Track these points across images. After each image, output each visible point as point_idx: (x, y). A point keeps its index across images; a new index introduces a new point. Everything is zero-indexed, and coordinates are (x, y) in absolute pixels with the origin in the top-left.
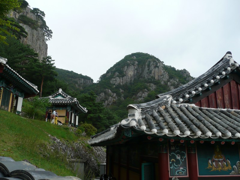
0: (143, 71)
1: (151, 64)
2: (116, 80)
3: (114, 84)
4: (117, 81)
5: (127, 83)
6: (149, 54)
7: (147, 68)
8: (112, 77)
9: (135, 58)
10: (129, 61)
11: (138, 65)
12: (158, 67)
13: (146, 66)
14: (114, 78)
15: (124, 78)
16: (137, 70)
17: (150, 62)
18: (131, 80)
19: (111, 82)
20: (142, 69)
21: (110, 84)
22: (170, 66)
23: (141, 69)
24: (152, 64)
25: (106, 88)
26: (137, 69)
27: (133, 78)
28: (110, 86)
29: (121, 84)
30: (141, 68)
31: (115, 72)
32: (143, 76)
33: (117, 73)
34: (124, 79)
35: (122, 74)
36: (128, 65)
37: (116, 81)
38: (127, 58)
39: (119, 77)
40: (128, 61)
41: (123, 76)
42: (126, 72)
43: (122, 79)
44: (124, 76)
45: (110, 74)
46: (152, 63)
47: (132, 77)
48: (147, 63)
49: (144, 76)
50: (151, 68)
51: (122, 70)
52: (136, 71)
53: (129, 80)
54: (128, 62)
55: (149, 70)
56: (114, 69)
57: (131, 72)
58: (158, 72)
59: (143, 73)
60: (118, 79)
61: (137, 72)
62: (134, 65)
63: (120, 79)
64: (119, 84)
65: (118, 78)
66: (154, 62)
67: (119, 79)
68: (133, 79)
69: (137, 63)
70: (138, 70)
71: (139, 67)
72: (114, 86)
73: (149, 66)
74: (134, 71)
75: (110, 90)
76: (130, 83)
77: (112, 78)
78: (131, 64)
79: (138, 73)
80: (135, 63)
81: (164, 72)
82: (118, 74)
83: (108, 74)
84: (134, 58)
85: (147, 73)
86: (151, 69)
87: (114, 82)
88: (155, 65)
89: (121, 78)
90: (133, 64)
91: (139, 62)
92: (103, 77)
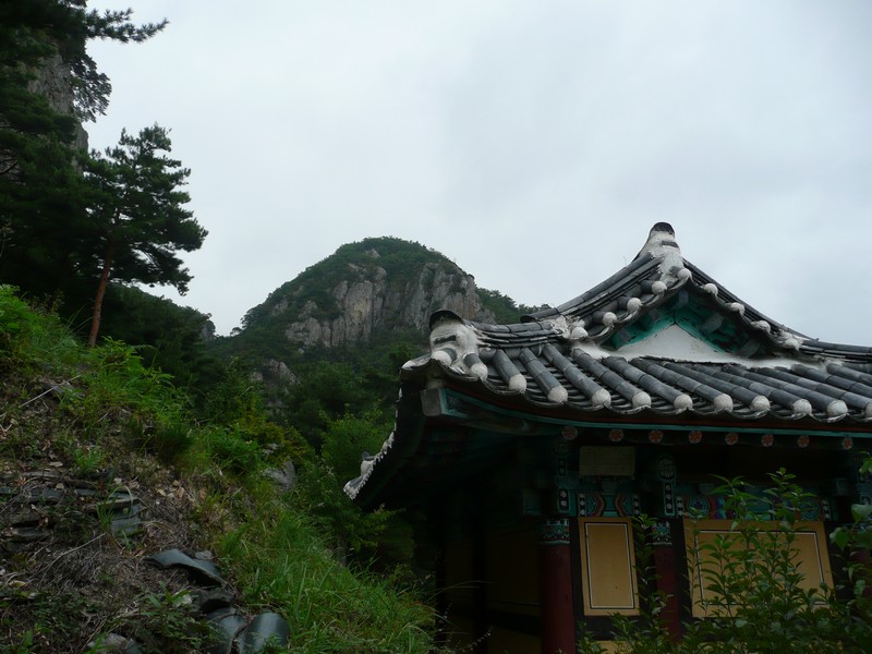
0: (406, 301)
1: (439, 278)
2: (305, 330)
3: (301, 344)
4: (313, 331)
5: (345, 340)
6: (424, 247)
7: (421, 294)
8: (290, 318)
9: (375, 254)
10: (356, 263)
11: (387, 279)
12: (463, 291)
13: (421, 287)
14: (301, 321)
15: (335, 322)
16: (384, 299)
17: (433, 271)
18: (361, 333)
19: (290, 335)
20: (403, 297)
21: (286, 341)
22: (496, 293)
23: (398, 294)
24: (443, 280)
25: (270, 357)
26: (381, 295)
27: (369, 326)
28: (284, 350)
29: (327, 344)
30: (400, 291)
31: (302, 300)
32: (407, 319)
33: (311, 305)
34: (336, 328)
35: (329, 311)
36: (353, 279)
37: (308, 332)
38: (348, 253)
39: (320, 319)
40: (351, 261)
41: (334, 316)
42: (343, 301)
43: (331, 327)
44: (337, 317)
45: (283, 307)
46: (441, 275)
47: (364, 322)
48: (422, 276)
49: (412, 320)
50: (436, 294)
51: (331, 292)
52: (380, 300)
53: (355, 331)
54: (353, 266)
55: (428, 299)
56: (301, 288)
57: (360, 305)
58: (461, 307)
59: (408, 309)
60: (315, 327)
61: (383, 306)
62: (373, 281)
63: (322, 326)
64: (320, 343)
65: (315, 320)
66: (447, 273)
67: (318, 326)
68: (367, 330)
69: (382, 271)
70: (387, 299)
71: (389, 286)
72: (301, 351)
73: (429, 286)
74: (373, 300)
75: (283, 365)
76: (359, 344)
77: (293, 321)
78: (362, 276)
79: (388, 308)
80: (376, 272)
81: (483, 310)
82: (316, 307)
83: (277, 307)
84: (371, 254)
85: (423, 310)
86: (436, 297)
87: (300, 334)
88: (451, 283)
89: (326, 323)
90: (371, 277)
91: (393, 271)
92: (257, 316)
